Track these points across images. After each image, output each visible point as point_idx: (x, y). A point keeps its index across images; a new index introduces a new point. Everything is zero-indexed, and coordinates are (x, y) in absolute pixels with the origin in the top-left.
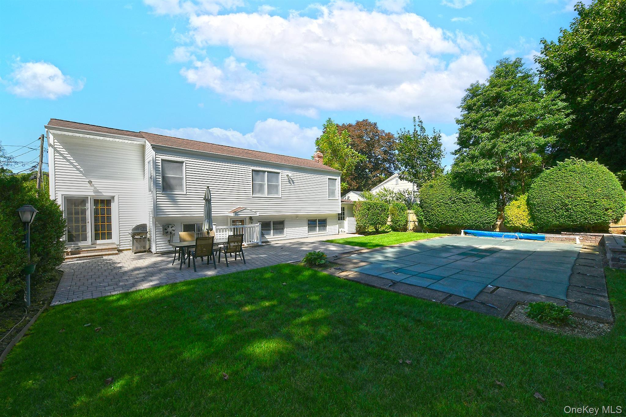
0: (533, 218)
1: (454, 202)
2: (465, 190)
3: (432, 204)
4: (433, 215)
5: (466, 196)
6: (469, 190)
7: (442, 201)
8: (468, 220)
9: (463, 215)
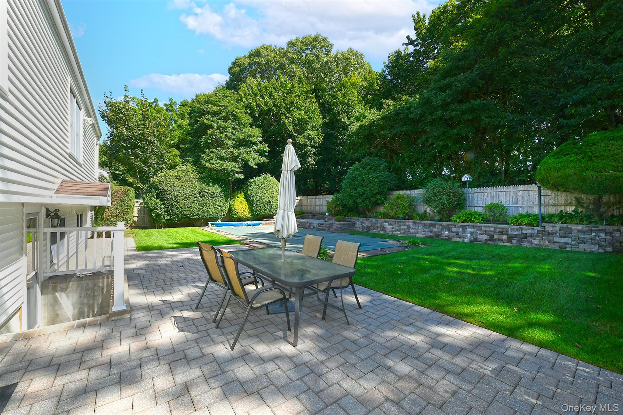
0: (251, 210)
1: (203, 196)
2: (213, 185)
3: (179, 197)
4: (177, 208)
5: (214, 191)
6: (216, 186)
7: (190, 194)
8: (212, 213)
9: (209, 208)
